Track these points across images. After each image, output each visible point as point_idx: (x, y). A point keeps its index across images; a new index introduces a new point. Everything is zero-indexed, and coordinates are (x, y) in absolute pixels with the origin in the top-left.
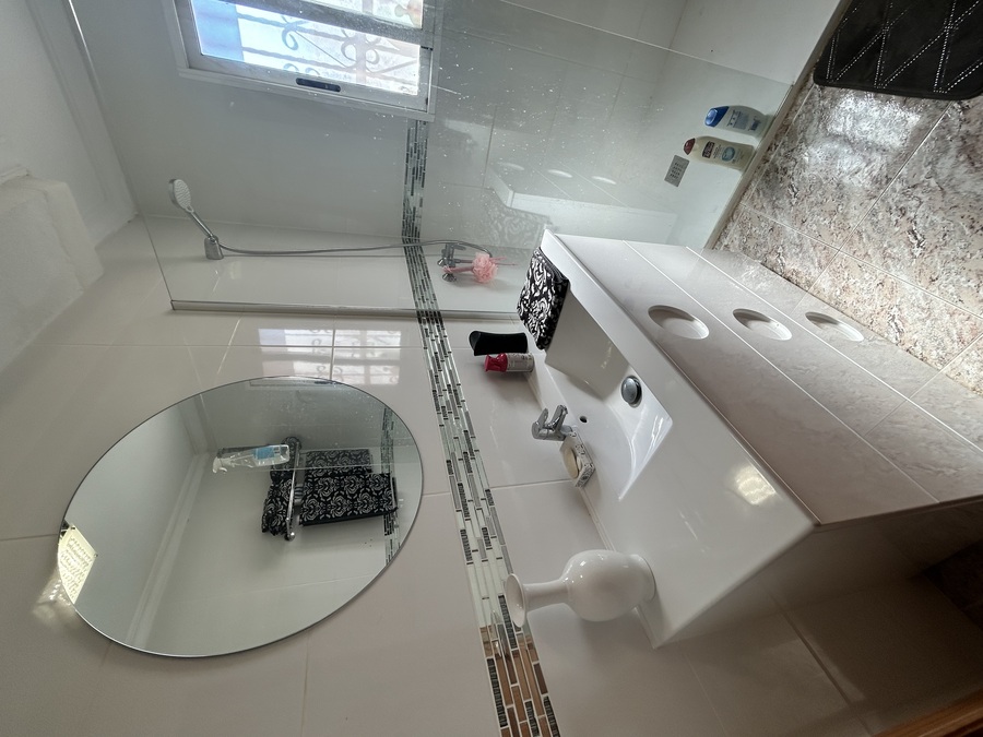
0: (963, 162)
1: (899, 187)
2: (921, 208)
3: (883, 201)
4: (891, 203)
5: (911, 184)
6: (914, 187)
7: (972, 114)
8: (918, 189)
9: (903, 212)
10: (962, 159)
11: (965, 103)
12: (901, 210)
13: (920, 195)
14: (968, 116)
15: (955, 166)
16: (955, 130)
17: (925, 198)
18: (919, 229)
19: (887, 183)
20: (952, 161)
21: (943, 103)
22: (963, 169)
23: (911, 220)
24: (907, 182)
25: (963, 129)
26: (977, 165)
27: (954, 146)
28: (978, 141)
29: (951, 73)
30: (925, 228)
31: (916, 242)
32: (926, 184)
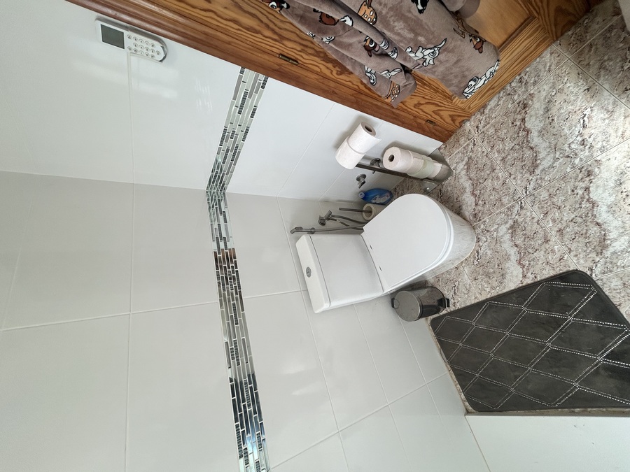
0: (609, 239)
1: (577, 161)
2: (571, 140)
3: (592, 155)
4: (587, 151)
5: (569, 159)
6: (568, 157)
7: (589, 264)
8: (567, 154)
9: (583, 143)
10: (609, 242)
11: (589, 273)
12: (583, 144)
13: (568, 149)
14: (592, 264)
15: (615, 240)
16: (602, 261)
17: (566, 146)
18: (579, 127)
19: (583, 167)
20: (614, 244)
21: (599, 283)
22: (612, 235)
23: (581, 134)
24: (571, 162)
25: (598, 259)
26: (603, 233)
27: (607, 253)
28: (595, 246)
29: (584, 293)
30: (576, 127)
31: (585, 118)
32: (561, 155)
